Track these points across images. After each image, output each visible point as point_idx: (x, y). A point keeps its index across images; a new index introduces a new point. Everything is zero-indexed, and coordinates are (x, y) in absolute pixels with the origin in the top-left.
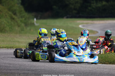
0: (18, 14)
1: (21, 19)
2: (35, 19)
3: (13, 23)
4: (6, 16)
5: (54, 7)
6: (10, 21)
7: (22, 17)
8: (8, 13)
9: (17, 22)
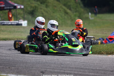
0: (73, 9)
1: (75, 13)
2: (90, 14)
3: (66, 17)
4: (60, 10)
5: (111, 2)
6: (63, 15)
7: (76, 12)
8: (62, 8)
9: (70, 16)
